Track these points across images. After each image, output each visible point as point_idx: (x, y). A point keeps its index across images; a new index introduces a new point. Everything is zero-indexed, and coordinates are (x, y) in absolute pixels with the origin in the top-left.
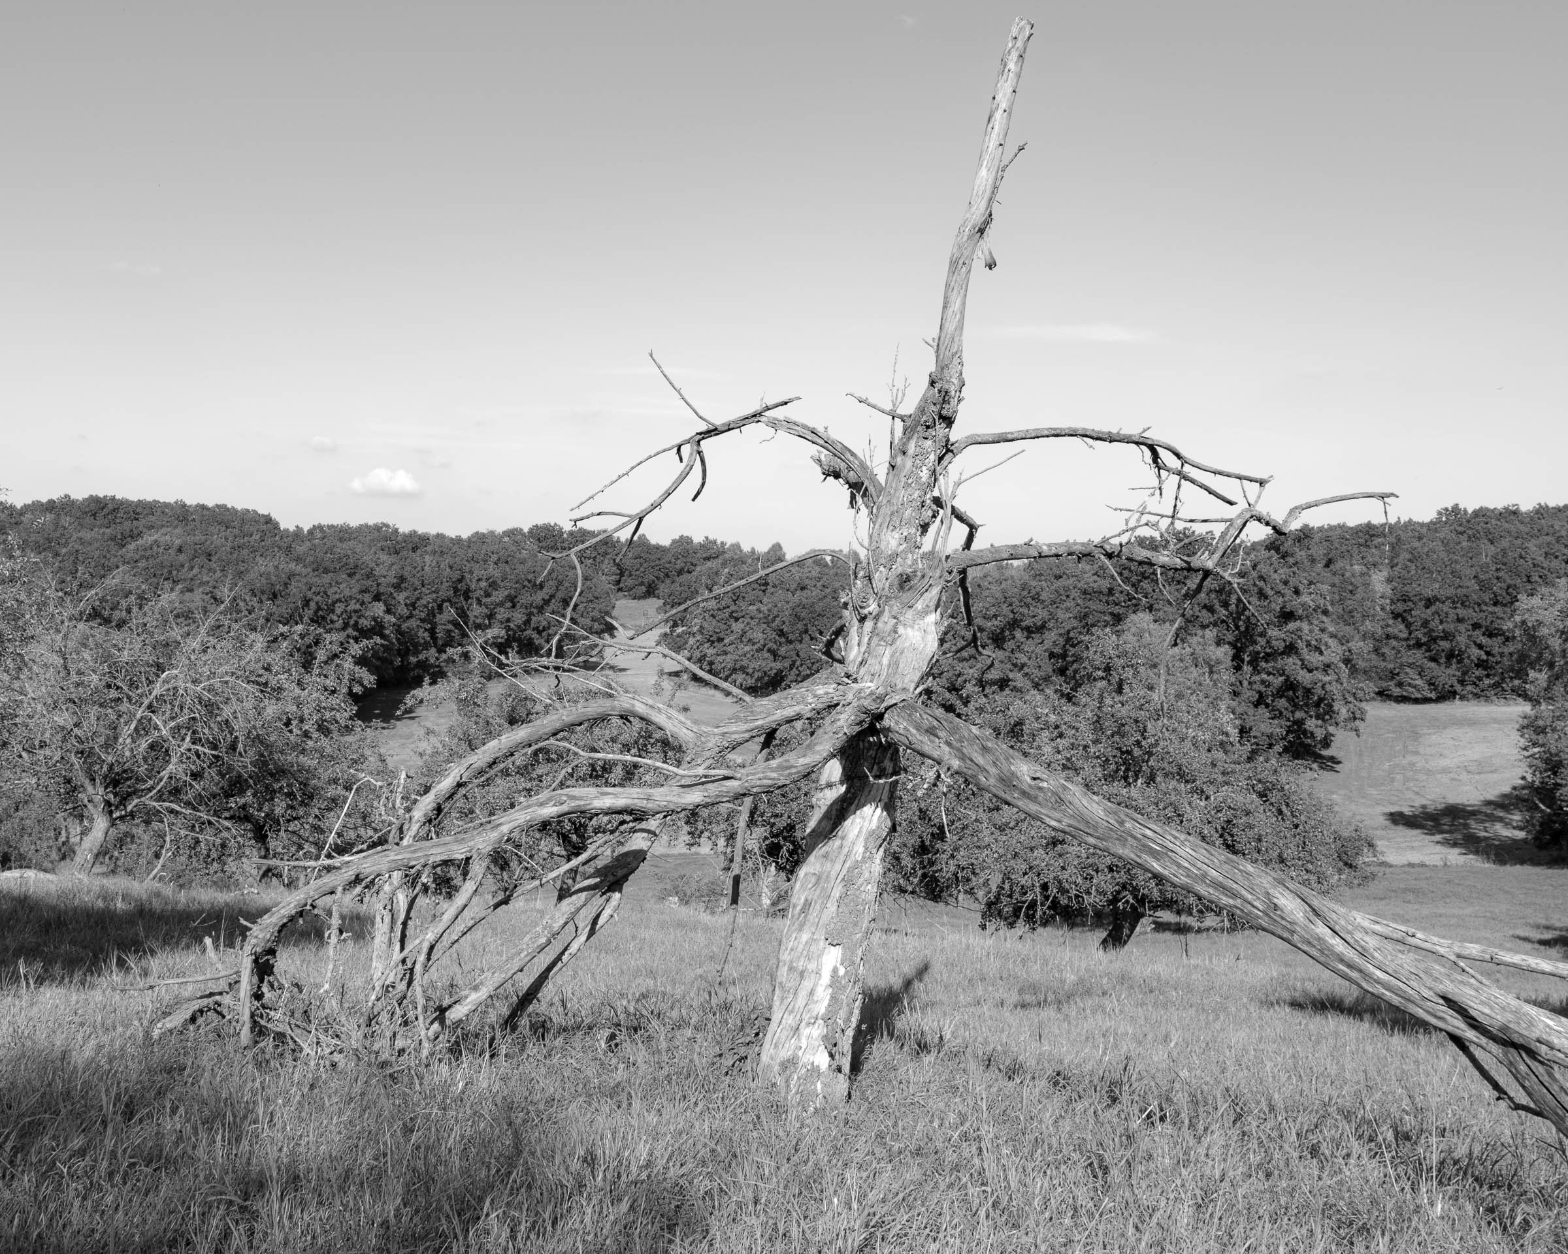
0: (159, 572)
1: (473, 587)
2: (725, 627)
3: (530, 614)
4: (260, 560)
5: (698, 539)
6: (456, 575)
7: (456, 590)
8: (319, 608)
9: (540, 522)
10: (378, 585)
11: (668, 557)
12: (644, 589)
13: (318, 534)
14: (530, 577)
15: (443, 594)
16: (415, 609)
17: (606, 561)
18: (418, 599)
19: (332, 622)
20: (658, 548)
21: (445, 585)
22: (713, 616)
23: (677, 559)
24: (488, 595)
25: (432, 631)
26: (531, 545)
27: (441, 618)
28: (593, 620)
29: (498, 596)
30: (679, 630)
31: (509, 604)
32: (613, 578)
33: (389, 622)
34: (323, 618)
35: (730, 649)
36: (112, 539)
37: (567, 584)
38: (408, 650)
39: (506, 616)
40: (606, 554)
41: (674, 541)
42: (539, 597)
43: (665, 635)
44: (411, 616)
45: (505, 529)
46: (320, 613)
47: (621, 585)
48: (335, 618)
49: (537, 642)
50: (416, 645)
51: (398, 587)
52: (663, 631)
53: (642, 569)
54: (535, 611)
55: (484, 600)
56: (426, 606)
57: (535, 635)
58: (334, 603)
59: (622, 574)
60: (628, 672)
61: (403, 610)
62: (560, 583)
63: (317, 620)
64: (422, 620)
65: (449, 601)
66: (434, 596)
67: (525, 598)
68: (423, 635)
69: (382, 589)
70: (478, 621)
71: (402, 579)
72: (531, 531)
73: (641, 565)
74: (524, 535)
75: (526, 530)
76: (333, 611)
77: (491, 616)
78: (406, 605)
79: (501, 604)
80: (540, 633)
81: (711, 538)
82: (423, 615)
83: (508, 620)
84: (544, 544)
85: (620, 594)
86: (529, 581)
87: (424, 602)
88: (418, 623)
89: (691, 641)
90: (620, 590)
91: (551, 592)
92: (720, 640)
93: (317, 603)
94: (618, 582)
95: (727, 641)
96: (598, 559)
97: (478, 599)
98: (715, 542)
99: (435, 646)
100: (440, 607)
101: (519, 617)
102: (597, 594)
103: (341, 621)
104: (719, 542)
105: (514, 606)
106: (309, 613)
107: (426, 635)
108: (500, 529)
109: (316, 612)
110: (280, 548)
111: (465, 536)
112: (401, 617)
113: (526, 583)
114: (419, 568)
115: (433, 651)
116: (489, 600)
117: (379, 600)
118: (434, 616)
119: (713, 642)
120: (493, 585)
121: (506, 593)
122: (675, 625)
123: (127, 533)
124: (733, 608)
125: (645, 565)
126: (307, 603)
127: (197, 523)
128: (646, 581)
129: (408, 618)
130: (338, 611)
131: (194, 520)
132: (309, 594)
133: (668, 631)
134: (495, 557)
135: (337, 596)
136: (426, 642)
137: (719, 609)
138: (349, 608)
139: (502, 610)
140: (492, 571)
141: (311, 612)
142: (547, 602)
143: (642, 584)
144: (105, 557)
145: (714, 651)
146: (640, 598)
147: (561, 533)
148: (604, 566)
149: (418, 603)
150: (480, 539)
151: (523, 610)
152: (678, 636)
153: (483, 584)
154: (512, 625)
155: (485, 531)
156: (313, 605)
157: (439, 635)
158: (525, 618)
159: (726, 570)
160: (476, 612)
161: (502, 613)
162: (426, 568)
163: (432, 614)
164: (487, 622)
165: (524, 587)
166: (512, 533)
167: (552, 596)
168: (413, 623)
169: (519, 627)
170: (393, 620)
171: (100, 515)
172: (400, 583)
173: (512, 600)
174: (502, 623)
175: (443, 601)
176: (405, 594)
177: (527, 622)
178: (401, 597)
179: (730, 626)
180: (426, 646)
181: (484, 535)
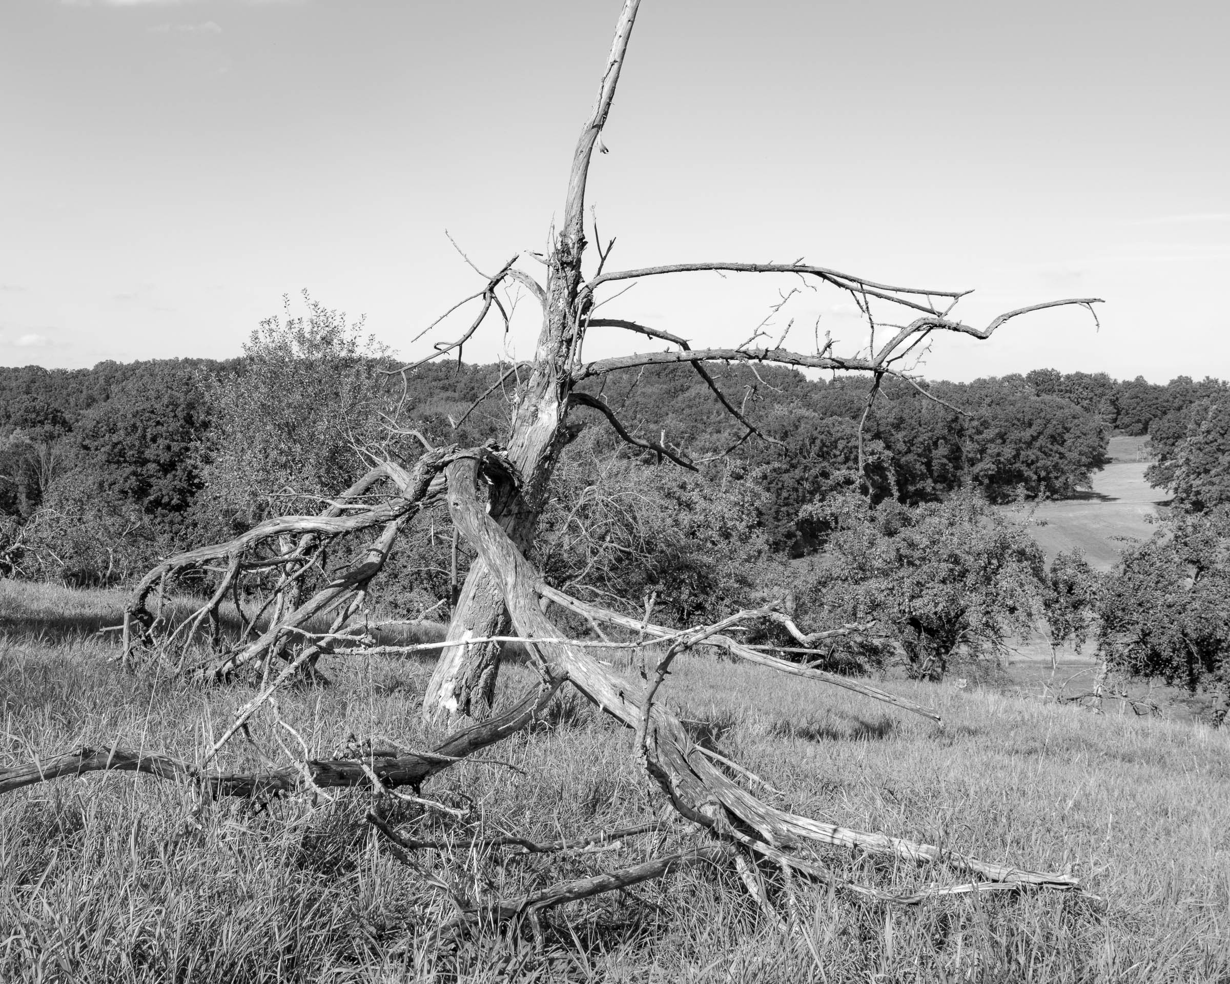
0: (699, 418)
1: (966, 426)
2: (1212, 459)
3: (1018, 451)
4: (776, 406)
5: (1198, 378)
6: (950, 417)
7: (950, 429)
8: (824, 445)
9: (1038, 368)
10: (878, 425)
11: (1167, 396)
12: (1141, 426)
13: (838, 385)
14: (1020, 416)
15: (938, 433)
16: (913, 445)
17: (1103, 401)
18: (915, 437)
19: (835, 456)
20: (1155, 388)
21: (940, 425)
22: (1200, 449)
23: (1175, 398)
24: (979, 432)
25: (928, 465)
26: (1029, 389)
27: (936, 453)
28: (1081, 454)
29: (989, 433)
30: (1168, 463)
31: (999, 441)
32: (1110, 416)
33: (888, 456)
34: (828, 453)
35: (1216, 480)
36: (667, 393)
37: (1055, 422)
38: (907, 480)
39: (996, 451)
40: (1103, 394)
41: (1173, 382)
42: (1027, 434)
43: (1154, 467)
44: (909, 451)
45: (1004, 375)
46: (825, 449)
47: (1118, 423)
48: (838, 453)
49: (1026, 474)
50: (914, 476)
51: (897, 427)
52: (1151, 464)
53: (1138, 408)
54: (1024, 446)
55: (976, 437)
56: (922, 443)
57: (1024, 468)
58: (836, 442)
59: (1118, 413)
60: (1118, 501)
61: (902, 447)
62: (1049, 421)
63: (822, 455)
64: (919, 455)
65: (944, 438)
66: (930, 434)
67: (1015, 435)
68: (920, 468)
69: (882, 429)
70: (970, 456)
71: (902, 420)
72: (1029, 377)
73: (1138, 404)
74: (1022, 380)
75: (1024, 376)
76: (836, 447)
77: (983, 451)
78: (904, 442)
79: (992, 441)
80: (1028, 465)
81: (1212, 377)
82: (920, 451)
83: (999, 455)
84: (1041, 387)
85: (1117, 431)
86: (1019, 420)
87: (920, 439)
88: (916, 457)
89: (1178, 473)
90: (1117, 427)
91: (1039, 429)
92: (1207, 471)
93: (822, 440)
94: (1115, 420)
95: (1213, 472)
96: (1095, 399)
97: (970, 436)
98: (1216, 381)
99: (932, 477)
100: (935, 444)
101: (1008, 452)
102: (1084, 431)
103: (843, 456)
104: (1220, 382)
105: (1004, 442)
106: (815, 449)
107: (923, 467)
108: (1000, 375)
109: (821, 449)
110: (797, 396)
111: (967, 382)
112: (900, 453)
113: (1015, 422)
114: (917, 411)
115: (929, 481)
116: (981, 437)
117: (880, 438)
118: (930, 451)
119: (1199, 474)
120: (985, 424)
121: (997, 431)
122: (1164, 458)
123: (679, 387)
124: (1220, 441)
125: (1142, 404)
126: (813, 440)
127: (739, 378)
128: (1143, 419)
129: (906, 453)
130: (840, 446)
131: (736, 376)
132: (815, 433)
133: (1157, 464)
134: (988, 400)
135: (839, 435)
136: (922, 474)
137: (1207, 443)
138: (850, 445)
139: (993, 446)
140: (985, 411)
141: (817, 448)
142: (1034, 439)
143: (1139, 421)
144: (658, 407)
145: (1200, 482)
146: (1137, 435)
147: (1058, 377)
148: (1100, 406)
149: (915, 441)
150: (981, 384)
151: (1013, 446)
152: (1166, 469)
153: (975, 423)
154: (1002, 459)
155: (987, 378)
156: (818, 442)
157: (935, 468)
158: (1014, 453)
159: (1215, 407)
160: (968, 447)
161: (992, 449)
162: (923, 411)
163: (928, 449)
164: (979, 456)
165: (1014, 425)
166: (1010, 379)
167: (1040, 433)
168: (911, 457)
169: (1008, 460)
170: (891, 455)
171: (663, 375)
172: (898, 425)
173: (1002, 437)
174: (992, 457)
175: (938, 439)
176: (904, 433)
177: (1016, 457)
178: (900, 436)
179: (1217, 459)
180: (923, 477)
181: (985, 381)
